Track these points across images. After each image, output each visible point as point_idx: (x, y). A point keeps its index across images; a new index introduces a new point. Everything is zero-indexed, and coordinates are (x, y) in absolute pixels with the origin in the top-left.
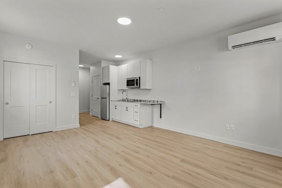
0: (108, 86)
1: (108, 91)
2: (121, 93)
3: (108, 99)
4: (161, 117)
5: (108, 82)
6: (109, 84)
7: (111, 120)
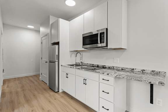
0: (57, 46)
1: (57, 53)
2: (74, 55)
3: (57, 63)
4: (152, 102)
5: (56, 41)
6: (58, 43)
7: (60, 91)
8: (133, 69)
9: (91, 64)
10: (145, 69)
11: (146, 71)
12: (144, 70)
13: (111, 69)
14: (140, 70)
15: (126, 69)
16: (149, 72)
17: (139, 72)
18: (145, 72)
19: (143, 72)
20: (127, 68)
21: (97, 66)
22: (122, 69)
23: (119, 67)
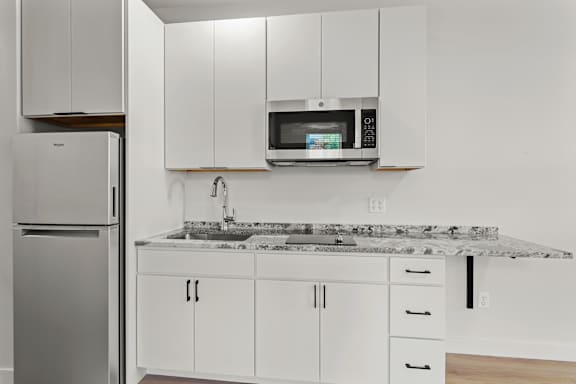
3: (112, 234)
8: (429, 229)
9: (274, 225)
10: (457, 225)
11: (459, 231)
12: (455, 228)
13: (363, 233)
14: (446, 230)
15: (410, 231)
16: (466, 231)
17: (444, 233)
18: (459, 234)
19: (452, 233)
20: (412, 228)
21: (303, 228)
22: (399, 232)
23: (389, 227)
